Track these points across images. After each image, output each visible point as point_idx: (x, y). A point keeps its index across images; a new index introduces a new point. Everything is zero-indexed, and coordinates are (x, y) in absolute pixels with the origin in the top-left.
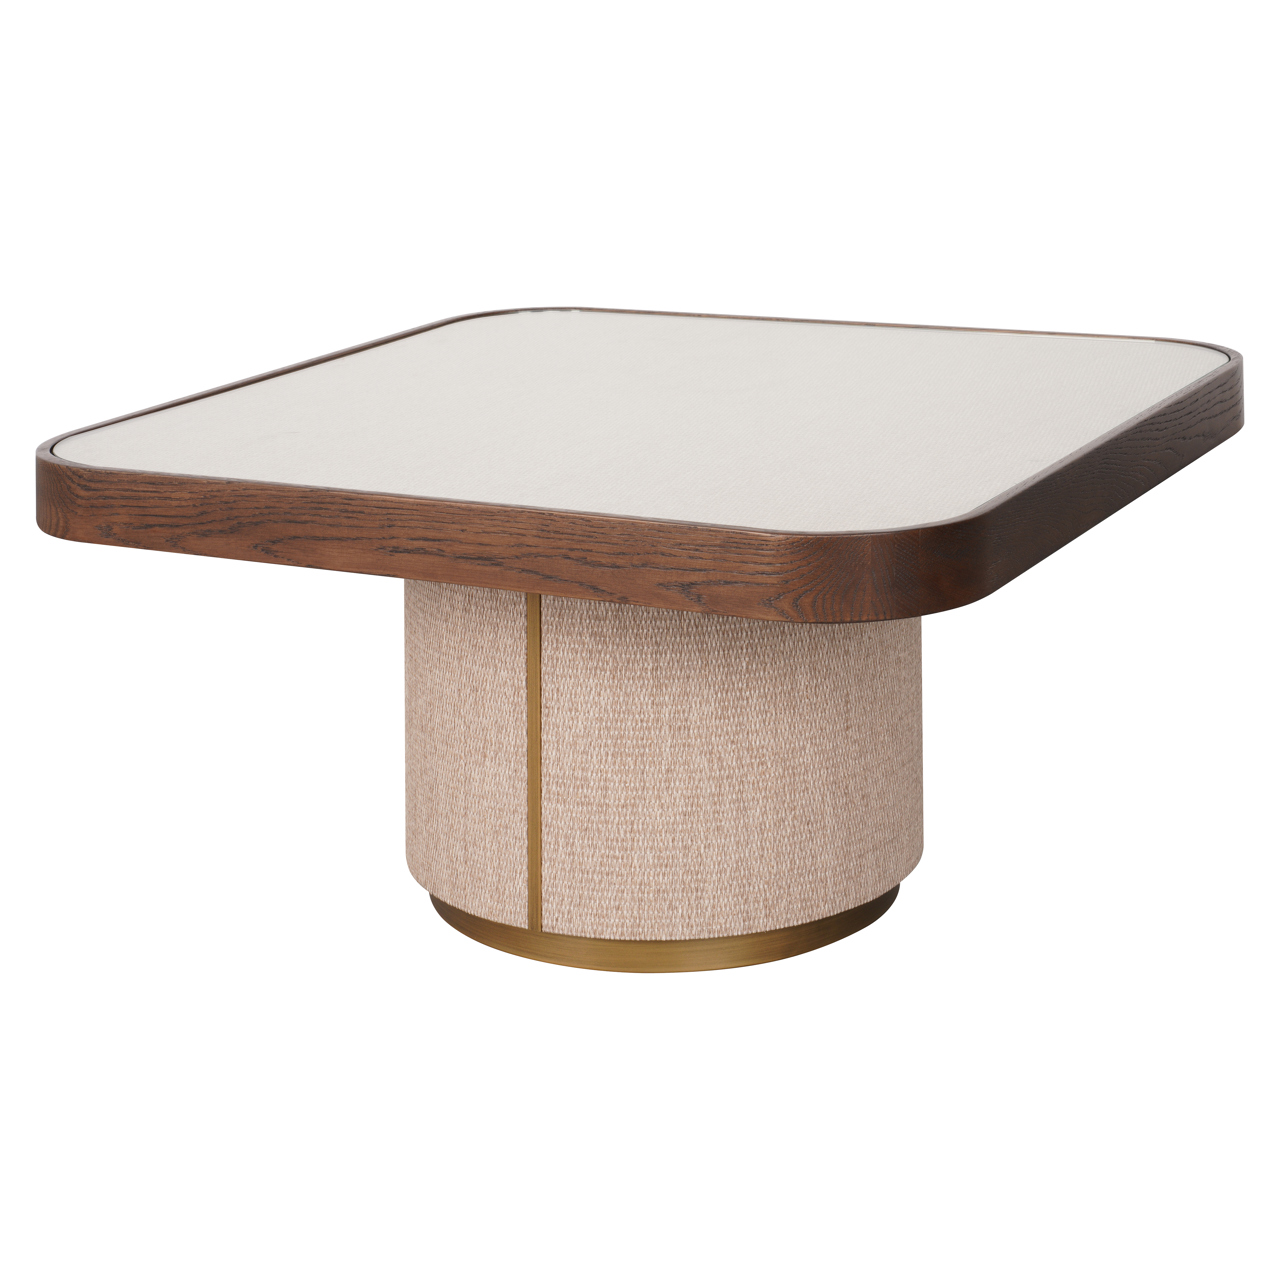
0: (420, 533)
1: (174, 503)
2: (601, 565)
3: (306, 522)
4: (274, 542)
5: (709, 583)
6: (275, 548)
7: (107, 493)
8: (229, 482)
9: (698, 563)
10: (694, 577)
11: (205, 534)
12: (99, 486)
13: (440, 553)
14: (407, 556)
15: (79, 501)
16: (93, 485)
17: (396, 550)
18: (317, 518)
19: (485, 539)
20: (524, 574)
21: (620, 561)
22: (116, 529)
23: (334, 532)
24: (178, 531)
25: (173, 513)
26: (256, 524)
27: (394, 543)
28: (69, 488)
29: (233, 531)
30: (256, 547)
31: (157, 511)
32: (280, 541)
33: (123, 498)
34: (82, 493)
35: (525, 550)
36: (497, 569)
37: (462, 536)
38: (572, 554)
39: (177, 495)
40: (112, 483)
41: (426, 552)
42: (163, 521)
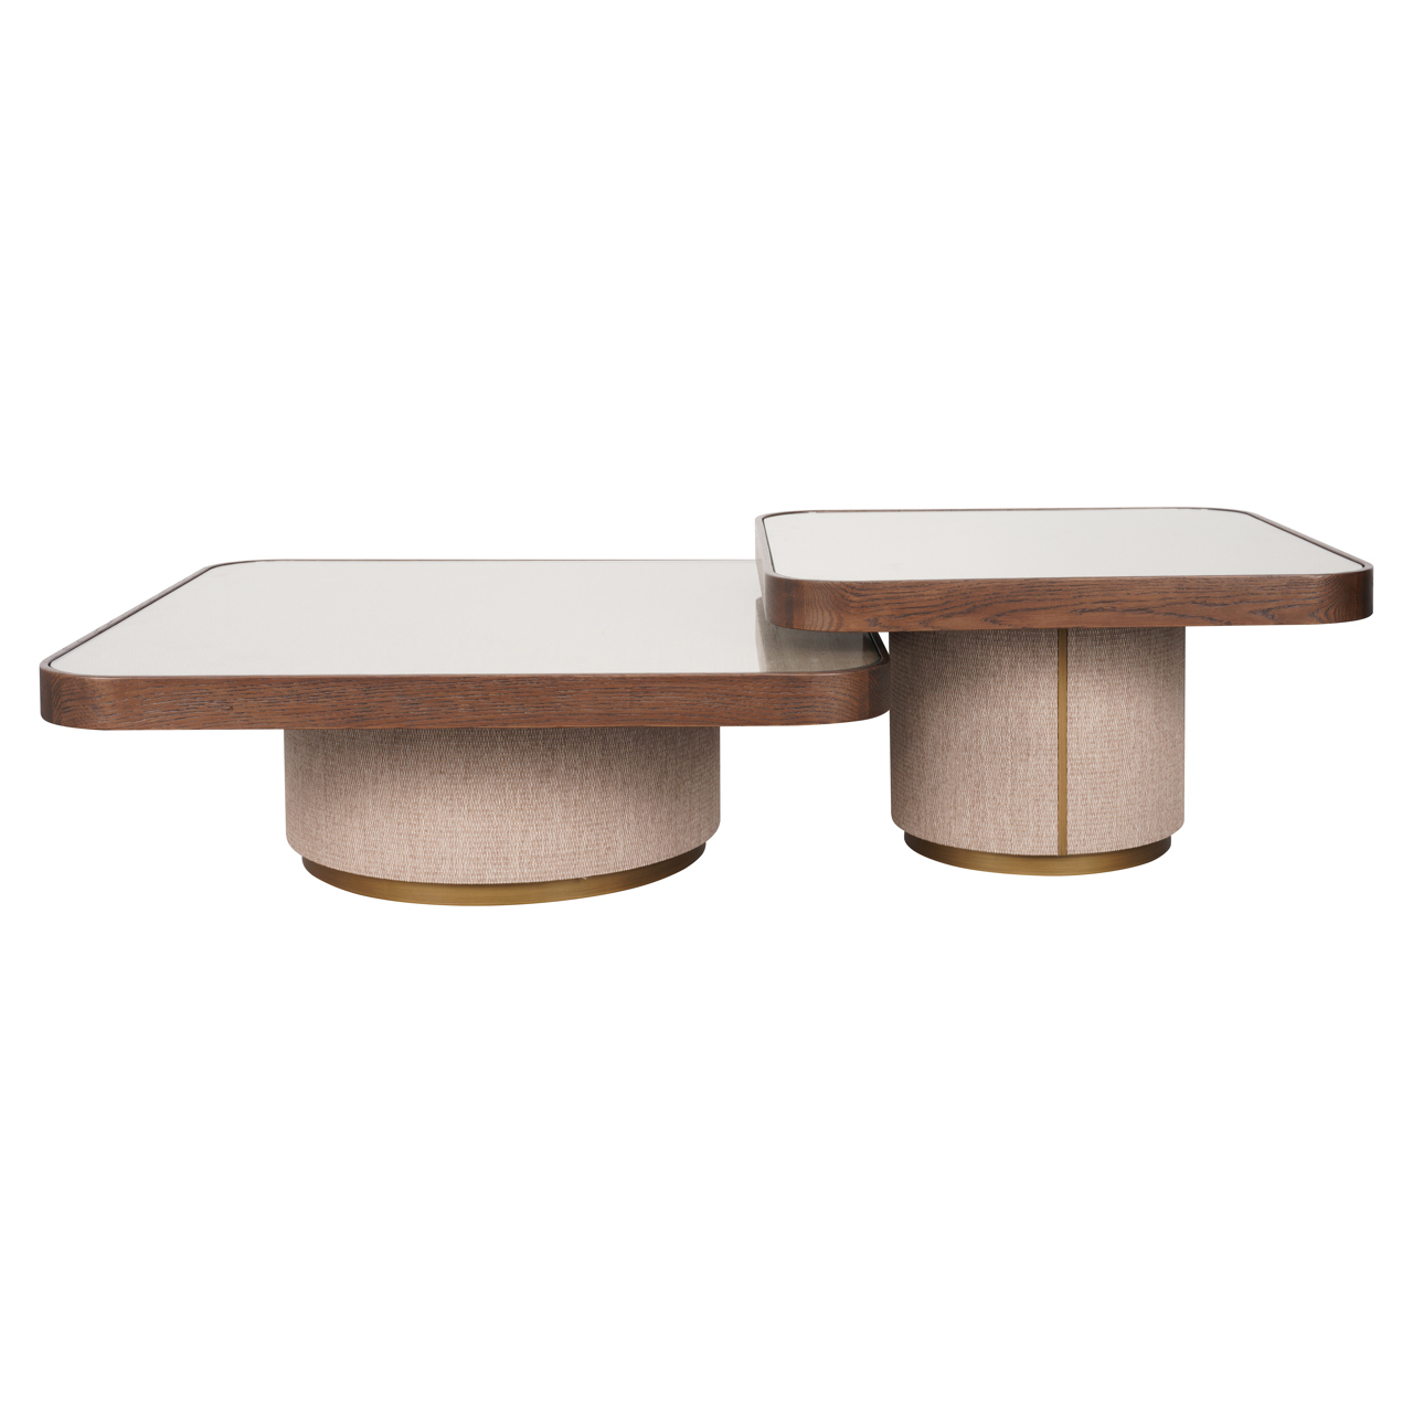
0: (1100, 599)
1: (926, 598)
2: (1216, 605)
3: (1022, 600)
4: (999, 616)
5: (1279, 608)
6: (999, 619)
7: (874, 597)
8: (966, 581)
9: (1272, 597)
10: (1270, 605)
12: (868, 592)
13: (1114, 609)
14: (1091, 614)
15: (852, 604)
16: (863, 592)
17: (1083, 611)
18: (1030, 597)
19: (1143, 597)
20: (1167, 616)
21: (1227, 601)
22: (881, 620)
23: (1042, 605)
24: (929, 616)
25: (925, 604)
26: (986, 605)
27: (1083, 606)
28: (843, 596)
29: (969, 612)
30: (986, 620)
31: (909, 605)
33: (887, 598)
34: (855, 599)
36: (1150, 615)
37: (1128, 597)
38: (1197, 601)
39: (928, 592)
40: (878, 589)
41: (1103, 610)
42: (917, 610)
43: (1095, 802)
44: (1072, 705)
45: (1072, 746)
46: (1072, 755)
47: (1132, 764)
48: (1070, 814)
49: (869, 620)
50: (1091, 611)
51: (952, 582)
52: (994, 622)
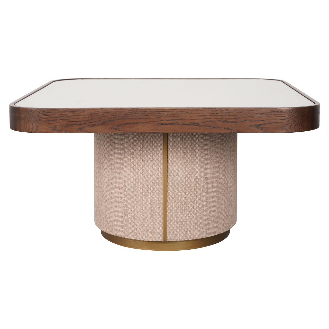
0: (171, 118)
1: (81, 117)
2: (231, 122)
3: (130, 118)
4: (118, 126)
5: (265, 124)
6: (118, 128)
7: (54, 116)
8: (102, 109)
9: (262, 119)
10: (261, 123)
11: (92, 126)
12: (51, 114)
13: (178, 124)
14: (166, 126)
15: (43, 120)
16: (49, 114)
17: (162, 124)
18: (134, 117)
19: (193, 118)
20: (206, 127)
21: (237, 120)
22: (58, 127)
23: (141, 121)
24: (82, 126)
25: (80, 120)
26: (112, 121)
27: (162, 122)
28: (38, 115)
29: (103, 124)
30: (112, 128)
31: (74, 120)
32: (121, 125)
33: (60, 117)
34: (44, 117)
35: (207, 120)
36: (197, 127)
37: (185, 118)
38: (222, 120)
39: (82, 114)
40: (56, 112)
41: (172, 124)
42: (76, 123)
43: (181, 216)
44: (170, 169)
45: (170, 189)
46: (170, 193)
47: (202, 198)
48: (169, 222)
49: (51, 127)
50: (167, 124)
51: (94, 109)
52: (116, 129)
